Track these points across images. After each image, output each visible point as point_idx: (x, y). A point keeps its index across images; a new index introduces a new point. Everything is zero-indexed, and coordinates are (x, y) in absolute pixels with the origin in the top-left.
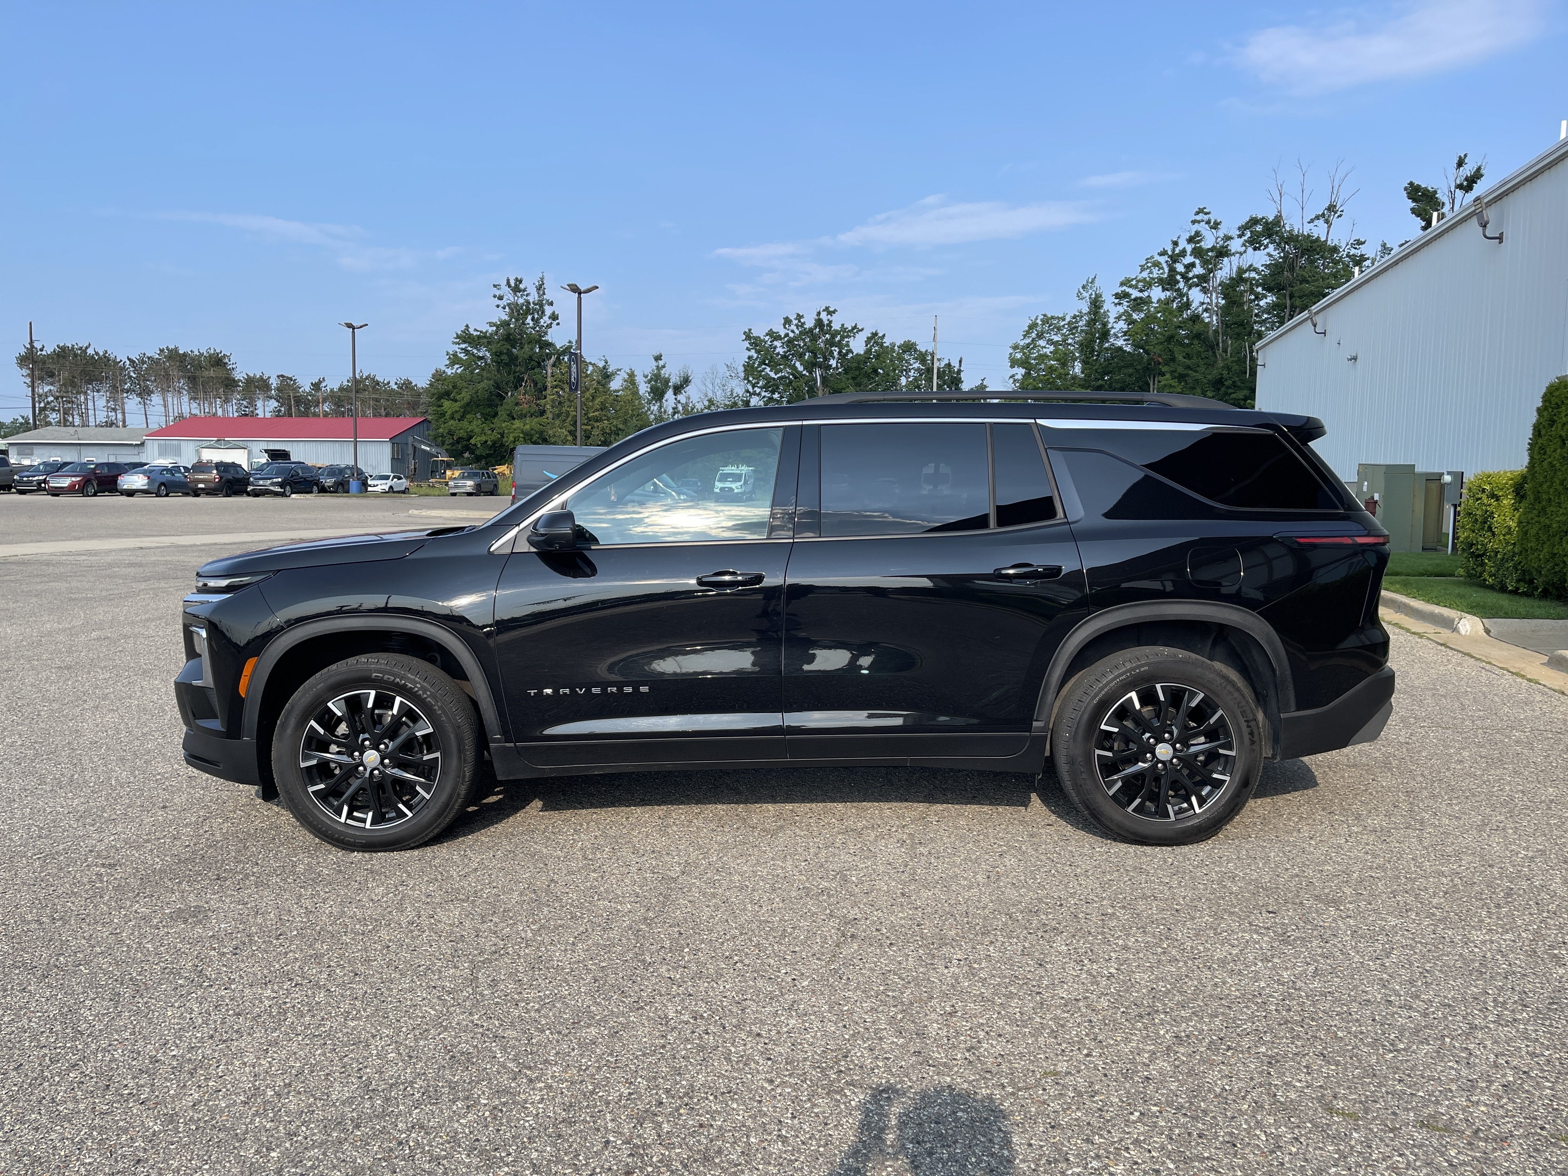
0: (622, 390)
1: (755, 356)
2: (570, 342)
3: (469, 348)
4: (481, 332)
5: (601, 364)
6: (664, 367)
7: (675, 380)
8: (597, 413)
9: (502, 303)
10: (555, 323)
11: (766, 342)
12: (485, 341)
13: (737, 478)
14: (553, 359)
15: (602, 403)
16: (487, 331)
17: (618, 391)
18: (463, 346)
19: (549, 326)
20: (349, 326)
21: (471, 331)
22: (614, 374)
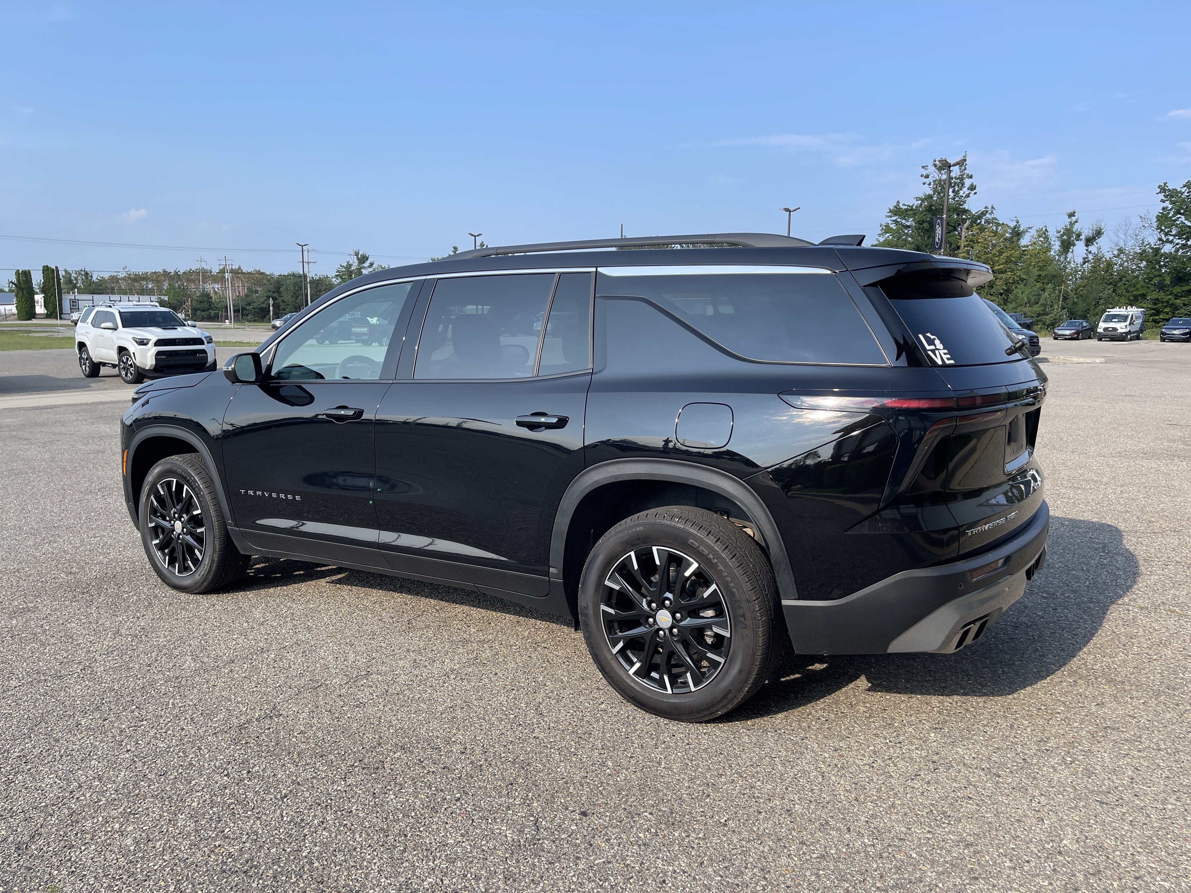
0: (1031, 245)
1: (1170, 206)
2: (986, 207)
3: (899, 220)
4: (908, 206)
5: (1012, 224)
6: (1076, 222)
7: (1086, 232)
8: (1001, 266)
9: (927, 181)
10: (973, 192)
11: (1182, 193)
12: (911, 212)
13: (1124, 318)
14: (968, 222)
15: (1007, 257)
16: (913, 206)
17: (1027, 246)
18: (894, 218)
19: (968, 196)
20: (787, 210)
21: (901, 205)
22: (1024, 232)
